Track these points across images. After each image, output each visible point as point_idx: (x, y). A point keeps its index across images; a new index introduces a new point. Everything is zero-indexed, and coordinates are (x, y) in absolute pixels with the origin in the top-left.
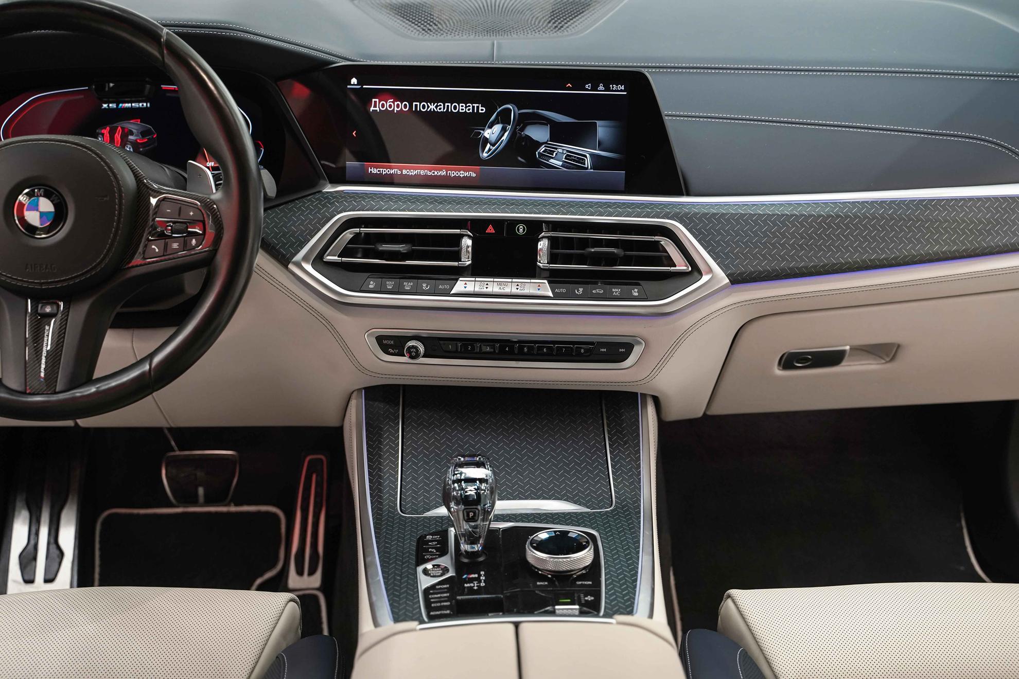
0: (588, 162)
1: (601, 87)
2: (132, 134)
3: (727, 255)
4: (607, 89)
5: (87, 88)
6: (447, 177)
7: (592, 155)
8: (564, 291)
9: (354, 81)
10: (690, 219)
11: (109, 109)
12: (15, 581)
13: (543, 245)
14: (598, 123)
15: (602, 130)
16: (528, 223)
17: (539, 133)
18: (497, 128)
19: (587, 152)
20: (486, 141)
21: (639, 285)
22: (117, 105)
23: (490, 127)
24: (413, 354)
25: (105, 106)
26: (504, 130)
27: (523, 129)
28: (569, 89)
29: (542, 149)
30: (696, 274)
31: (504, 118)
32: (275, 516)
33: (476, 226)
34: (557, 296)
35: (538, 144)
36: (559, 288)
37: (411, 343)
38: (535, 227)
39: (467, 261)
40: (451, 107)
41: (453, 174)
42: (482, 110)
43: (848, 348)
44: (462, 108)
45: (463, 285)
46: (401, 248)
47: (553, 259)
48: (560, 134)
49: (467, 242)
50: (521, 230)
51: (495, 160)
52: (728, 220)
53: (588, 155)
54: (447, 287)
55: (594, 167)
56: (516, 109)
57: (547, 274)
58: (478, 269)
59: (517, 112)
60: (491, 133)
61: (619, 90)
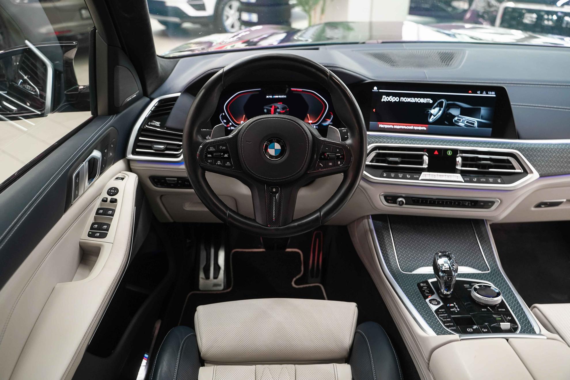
0: (476, 124)
1: (484, 92)
2: (278, 108)
3: (539, 165)
4: (487, 94)
5: (260, 89)
6: (414, 129)
7: (478, 122)
8: (468, 179)
9: (375, 88)
10: (523, 150)
11: (269, 98)
12: (202, 278)
13: (459, 159)
14: (482, 108)
15: (483, 111)
16: (452, 150)
17: (455, 112)
18: (437, 109)
19: (475, 120)
20: (431, 114)
21: (500, 177)
22: (273, 96)
23: (434, 108)
24: (401, 204)
25: (267, 97)
26: (440, 110)
27: (448, 110)
28: (470, 93)
29: (456, 118)
30: (525, 173)
31: (440, 105)
32: (298, 253)
33: (430, 151)
34: (465, 182)
35: (454, 116)
36: (466, 178)
37: (400, 199)
38: (455, 152)
39: (425, 166)
40: (417, 100)
41: (416, 128)
42: (431, 101)
43: (565, 200)
44: (422, 100)
45: (424, 175)
46: (397, 159)
47: (463, 165)
48: (464, 112)
49: (426, 158)
50: (450, 153)
51: (435, 123)
52: (539, 151)
53: (476, 122)
54: (418, 176)
55: (478, 126)
56: (446, 101)
57: (459, 172)
58: (430, 169)
59: (447, 103)
60: (434, 111)
61: (492, 94)
